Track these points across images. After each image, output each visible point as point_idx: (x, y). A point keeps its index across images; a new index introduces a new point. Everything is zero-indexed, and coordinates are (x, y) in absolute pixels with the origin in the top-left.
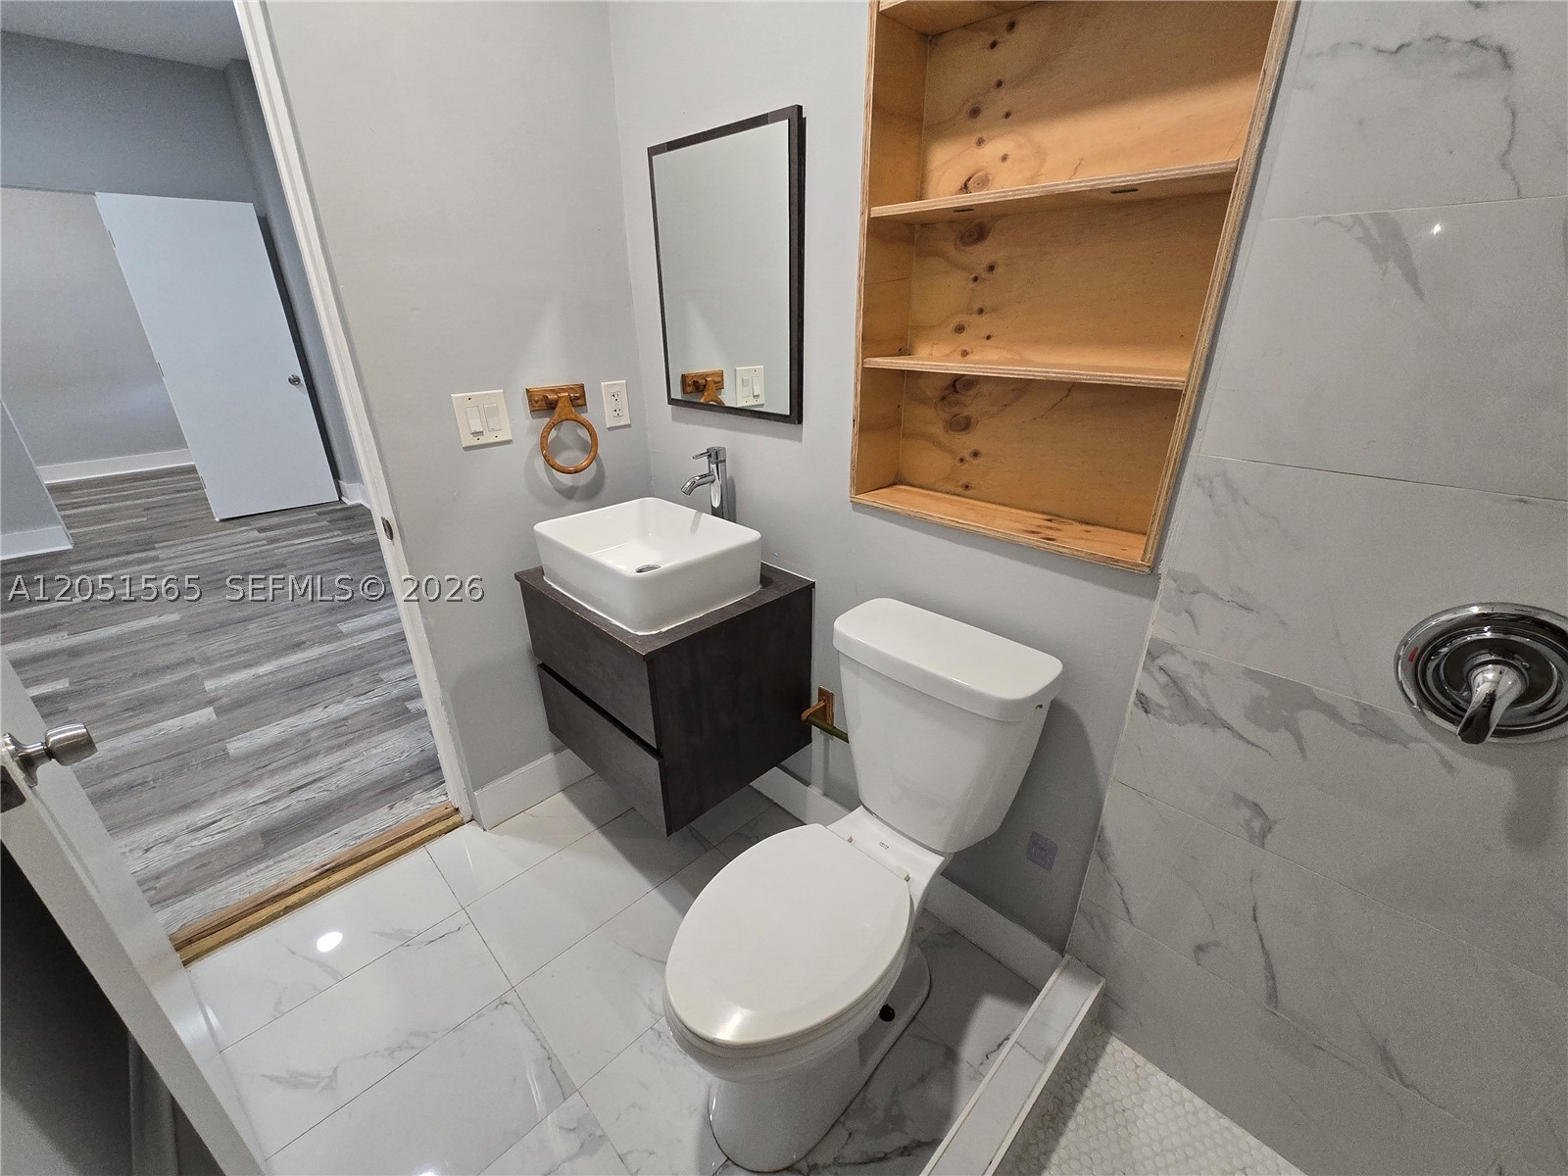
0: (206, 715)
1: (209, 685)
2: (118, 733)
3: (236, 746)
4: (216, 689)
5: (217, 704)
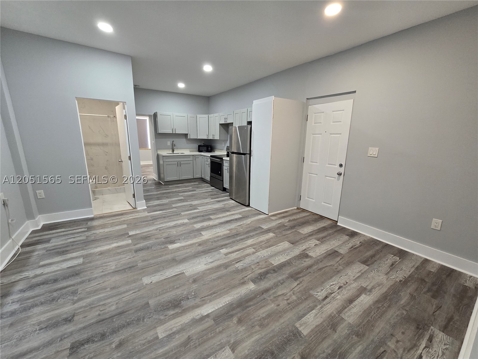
0: (131, 233)
1: (130, 241)
2: (149, 231)
3: (125, 226)
4: (128, 240)
5: (128, 236)
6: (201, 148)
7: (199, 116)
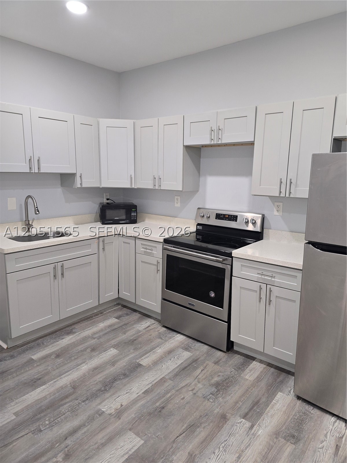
6: (109, 214)
7: (105, 122)
